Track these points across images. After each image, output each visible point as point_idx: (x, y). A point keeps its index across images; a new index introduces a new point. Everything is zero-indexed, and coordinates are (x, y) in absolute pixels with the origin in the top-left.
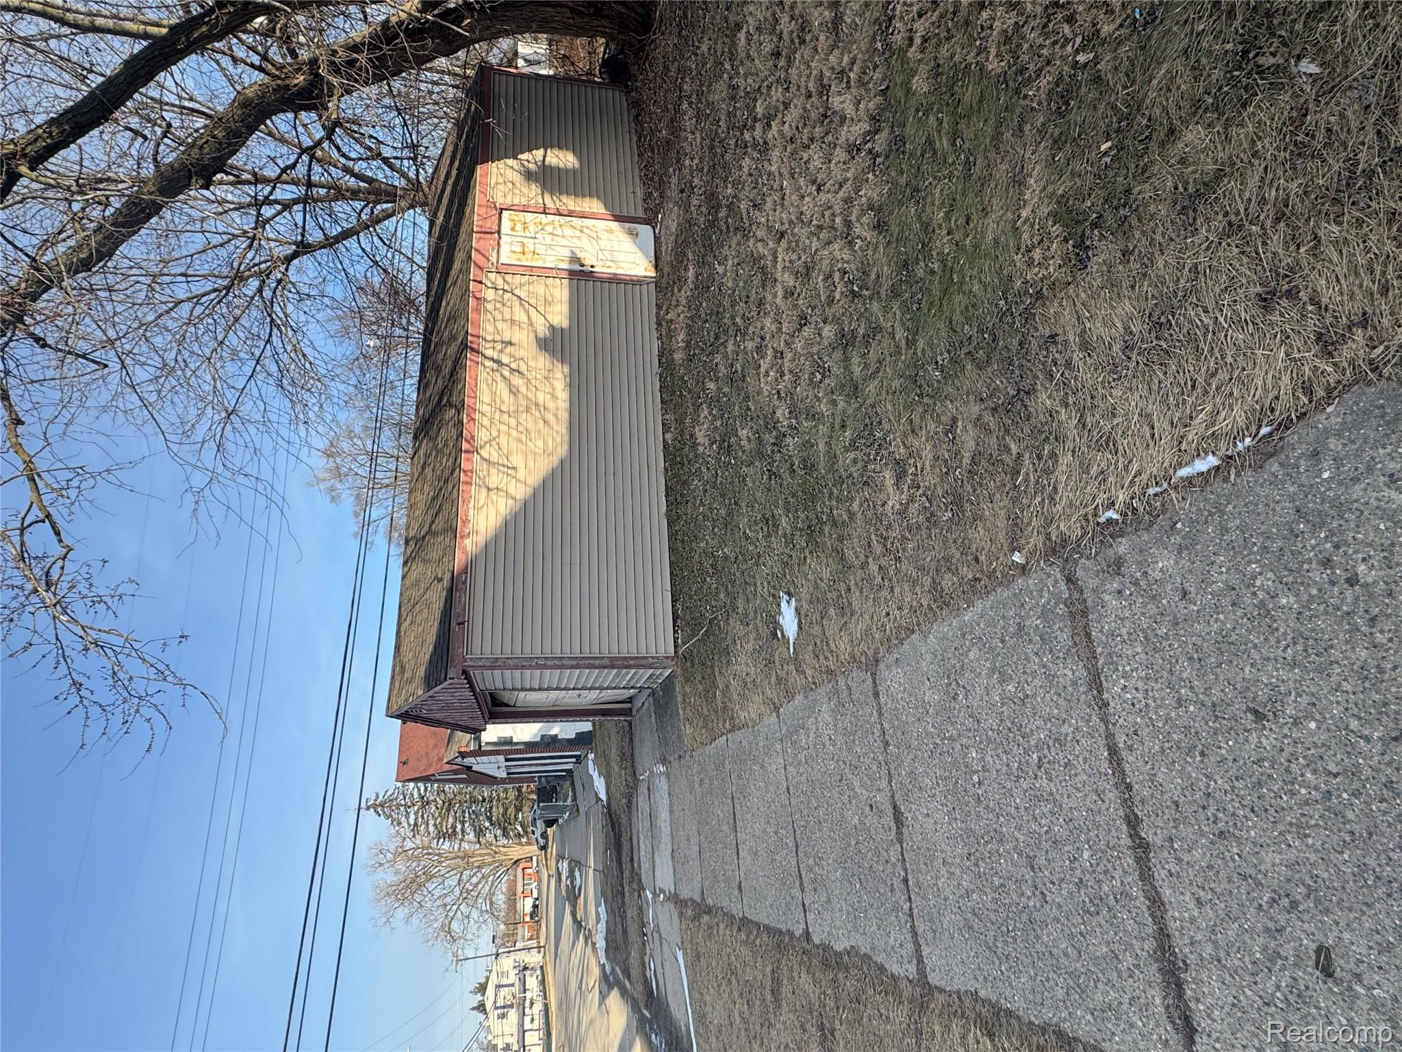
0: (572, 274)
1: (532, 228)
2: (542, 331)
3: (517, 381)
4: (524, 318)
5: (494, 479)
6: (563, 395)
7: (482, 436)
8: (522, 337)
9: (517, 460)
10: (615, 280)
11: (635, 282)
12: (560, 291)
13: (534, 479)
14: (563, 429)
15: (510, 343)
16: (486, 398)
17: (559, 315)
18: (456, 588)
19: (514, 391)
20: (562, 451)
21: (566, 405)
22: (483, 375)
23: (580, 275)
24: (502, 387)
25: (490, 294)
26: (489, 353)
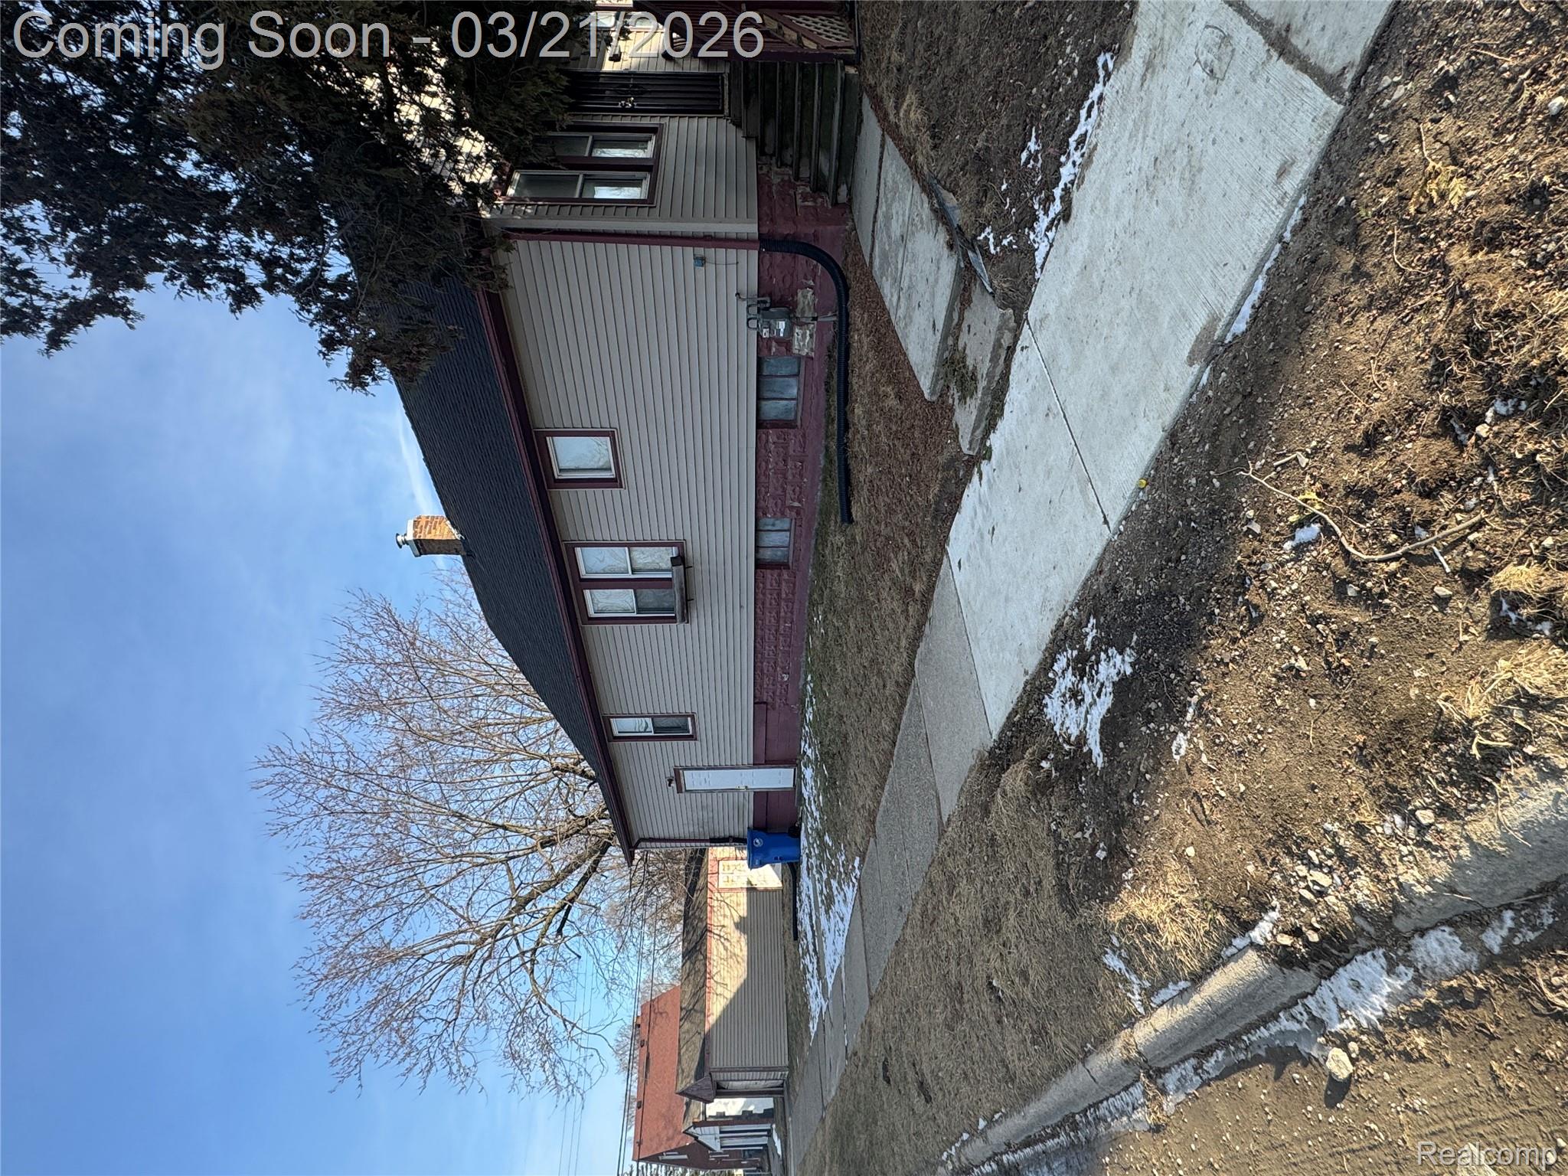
0: (748, 889)
1: (732, 868)
2: (737, 919)
3: (727, 944)
4: (728, 914)
5: (720, 990)
6: (745, 949)
7: (714, 971)
8: (729, 923)
9: (727, 981)
10: (766, 890)
11: (774, 891)
12: (743, 898)
13: (734, 990)
14: (745, 965)
15: (723, 926)
16: (715, 953)
17: (743, 911)
18: (706, 1040)
19: (726, 949)
20: (745, 976)
21: (746, 953)
22: (714, 942)
23: (751, 890)
24: (721, 947)
25: (715, 903)
26: (716, 932)
